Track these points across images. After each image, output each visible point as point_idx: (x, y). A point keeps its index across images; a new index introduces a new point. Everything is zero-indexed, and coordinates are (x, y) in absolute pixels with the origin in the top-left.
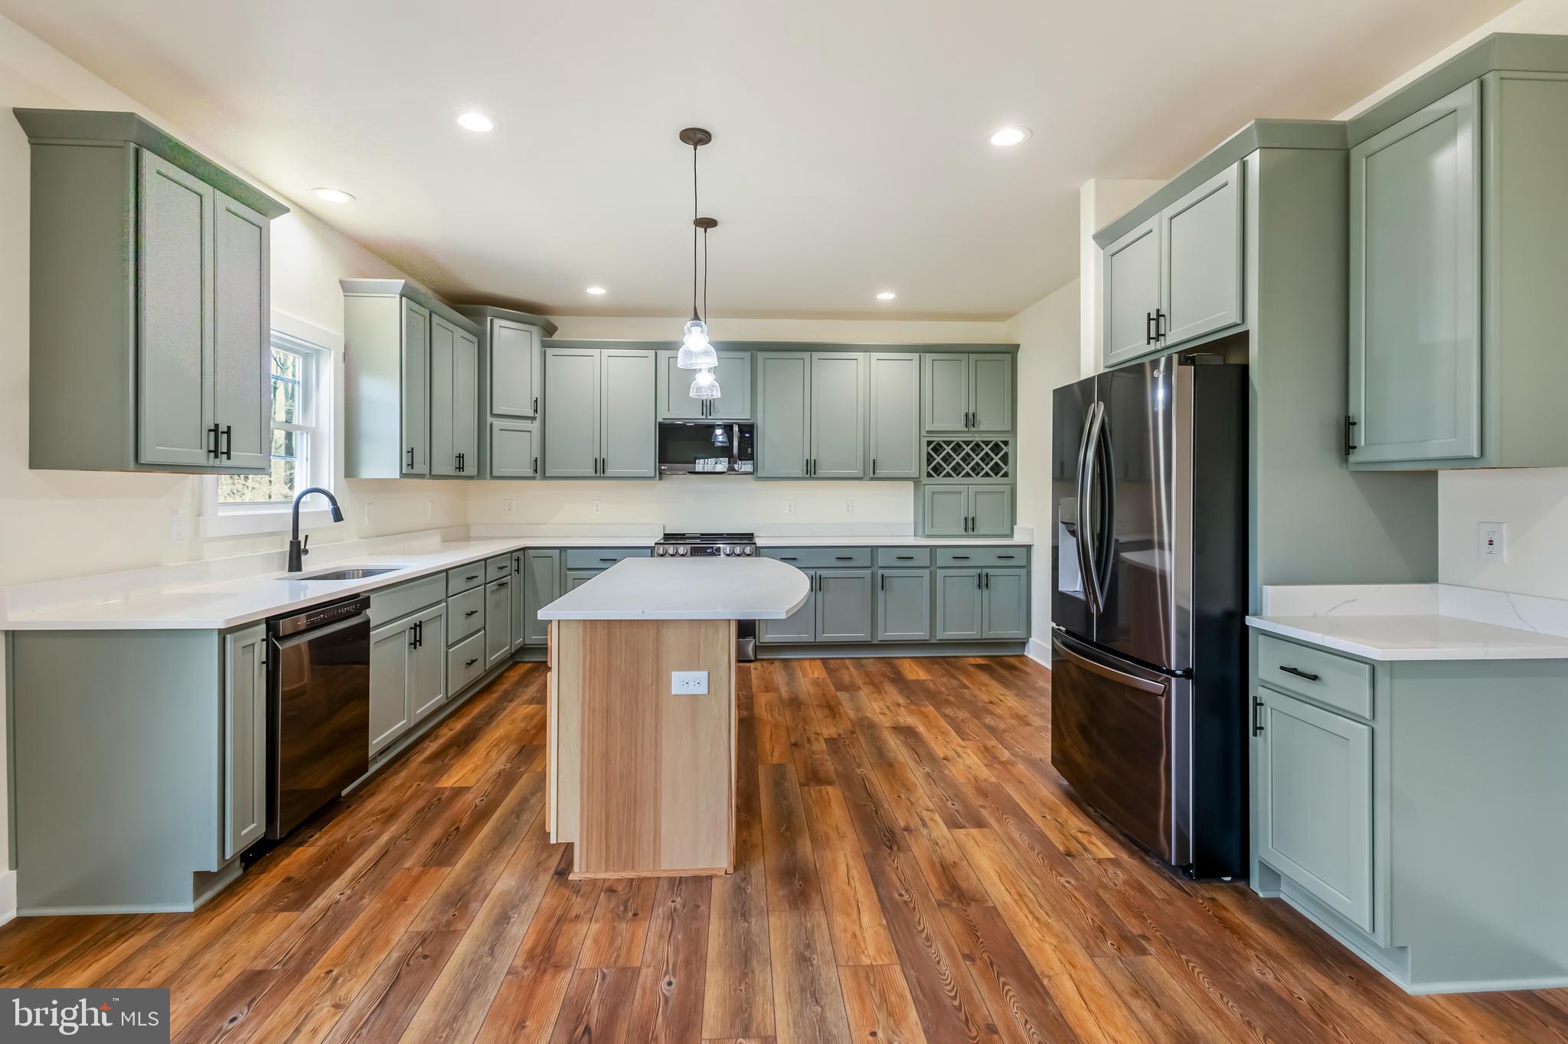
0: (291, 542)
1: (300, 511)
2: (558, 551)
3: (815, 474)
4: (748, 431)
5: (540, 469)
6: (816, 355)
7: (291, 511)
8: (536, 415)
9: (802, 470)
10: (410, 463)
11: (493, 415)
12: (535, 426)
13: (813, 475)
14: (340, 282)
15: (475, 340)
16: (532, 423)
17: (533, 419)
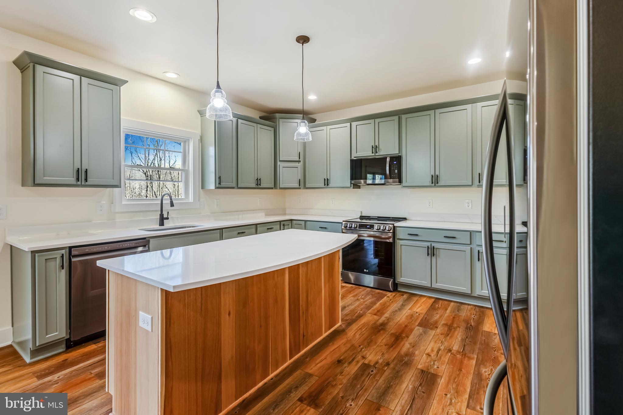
0: (160, 214)
1: (163, 202)
2: (304, 222)
3: (437, 184)
4: (397, 160)
5: (303, 184)
6: (438, 111)
7: (160, 202)
8: (300, 160)
9: (430, 182)
10: (219, 183)
11: (280, 161)
12: (300, 165)
13: (436, 185)
14: (198, 111)
15: (272, 129)
16: (299, 164)
17: (299, 161)
